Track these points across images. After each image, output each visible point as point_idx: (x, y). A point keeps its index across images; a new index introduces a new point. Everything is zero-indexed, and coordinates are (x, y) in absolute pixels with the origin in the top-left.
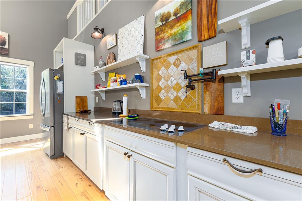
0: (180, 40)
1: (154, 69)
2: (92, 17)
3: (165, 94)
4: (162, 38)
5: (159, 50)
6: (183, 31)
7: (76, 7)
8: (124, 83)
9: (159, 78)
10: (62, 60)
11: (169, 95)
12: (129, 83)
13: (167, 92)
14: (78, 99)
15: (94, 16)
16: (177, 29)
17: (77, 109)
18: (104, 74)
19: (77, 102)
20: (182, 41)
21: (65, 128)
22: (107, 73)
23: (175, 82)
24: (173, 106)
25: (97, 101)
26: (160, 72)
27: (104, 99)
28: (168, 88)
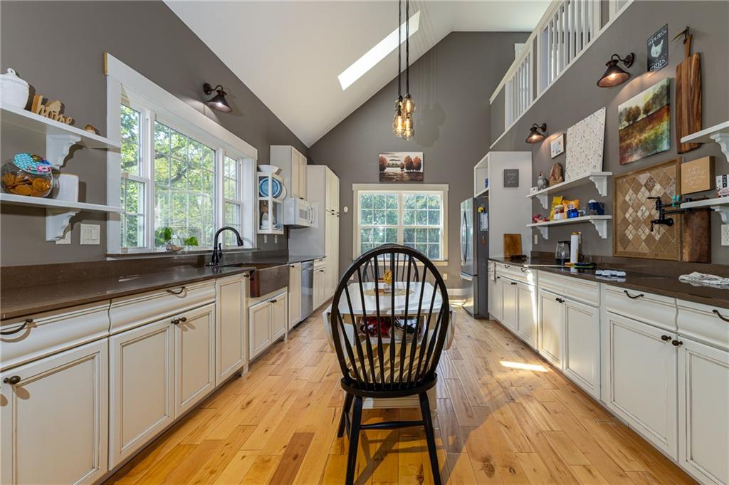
0: (653, 150)
1: (619, 193)
2: (526, 108)
3: (634, 231)
4: (629, 146)
5: (625, 164)
6: (656, 137)
7: (504, 86)
8: (572, 214)
9: (626, 206)
10: (487, 181)
11: (640, 234)
12: (582, 215)
13: (636, 228)
14: (507, 239)
15: (532, 103)
16: (648, 134)
17: (505, 253)
18: (546, 198)
19: (505, 243)
20: (655, 152)
21: (491, 278)
22: (551, 195)
23: (647, 214)
24: (644, 249)
25: (536, 242)
26: (627, 198)
27: (547, 238)
28: (637, 223)
